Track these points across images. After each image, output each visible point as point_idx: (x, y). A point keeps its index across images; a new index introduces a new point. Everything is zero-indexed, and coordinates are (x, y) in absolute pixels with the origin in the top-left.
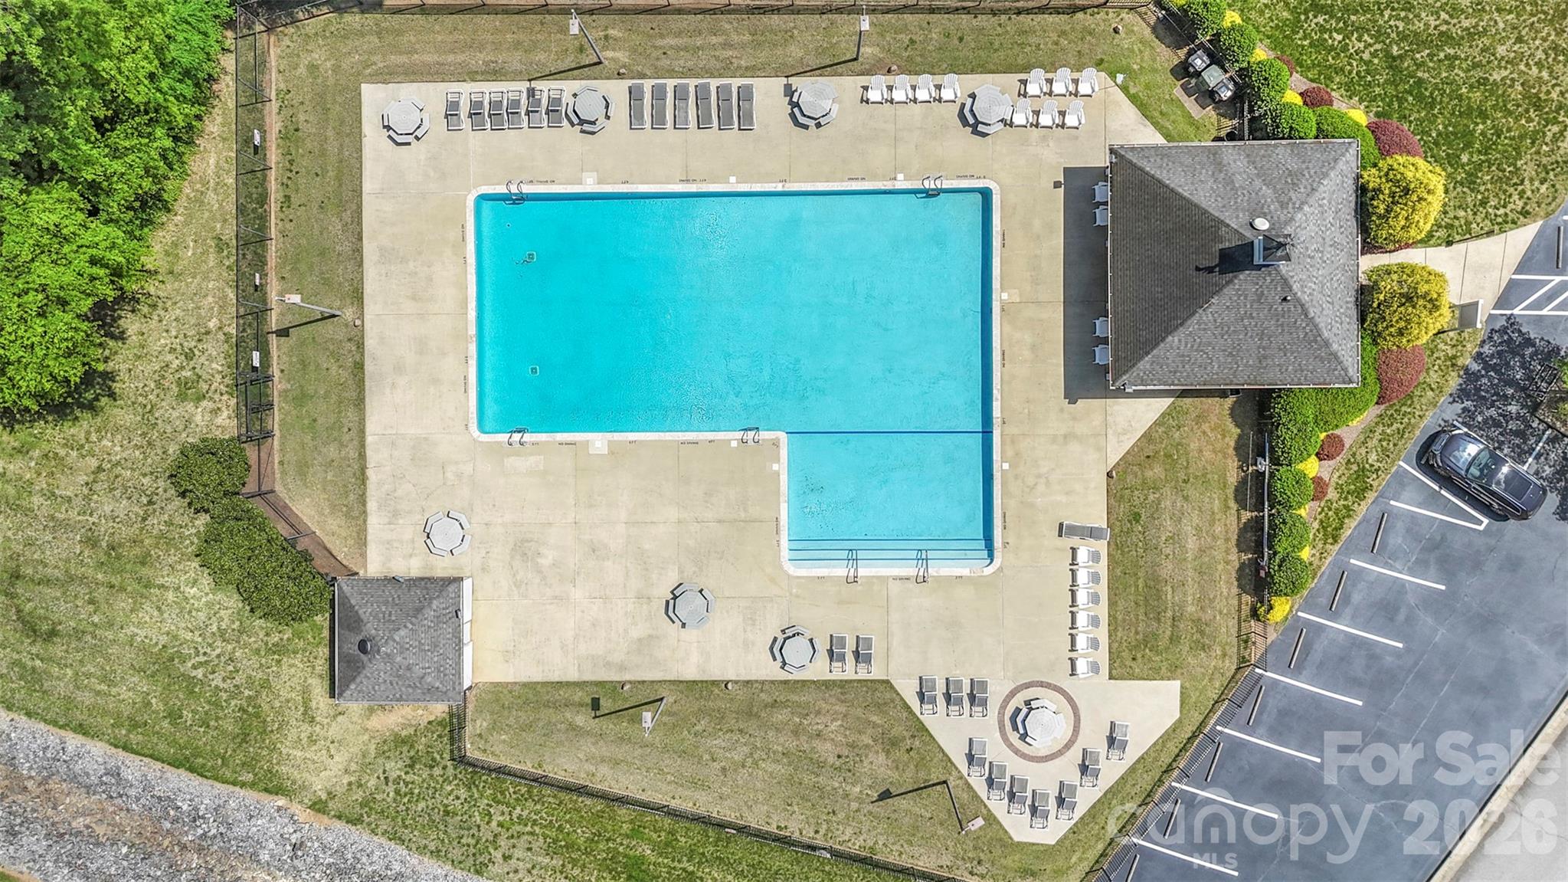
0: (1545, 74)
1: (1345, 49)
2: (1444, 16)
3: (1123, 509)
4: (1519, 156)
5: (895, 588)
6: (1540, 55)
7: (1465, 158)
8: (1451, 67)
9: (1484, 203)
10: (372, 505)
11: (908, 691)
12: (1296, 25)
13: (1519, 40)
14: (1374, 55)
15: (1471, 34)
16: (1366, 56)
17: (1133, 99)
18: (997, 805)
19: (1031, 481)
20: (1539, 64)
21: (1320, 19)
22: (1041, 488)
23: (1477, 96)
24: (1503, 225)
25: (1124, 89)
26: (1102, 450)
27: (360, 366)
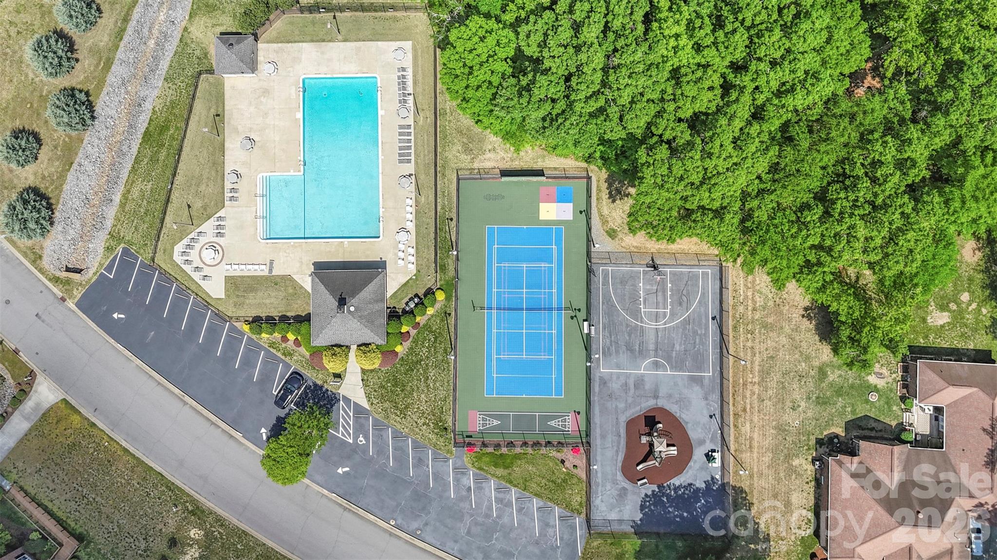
0: (415, 410)
1: (423, 347)
2: (434, 378)
3: (279, 280)
4: (389, 402)
5: (254, 209)
6: (421, 408)
7: (389, 385)
8: (417, 380)
9: (375, 391)
10: (280, 45)
11: (221, 213)
12: (431, 332)
13: (426, 402)
14: (421, 356)
15: (428, 386)
16: (421, 353)
17: (408, 282)
18: (185, 241)
19: (287, 251)
20: (418, 408)
21: (433, 339)
22: (285, 254)
23: (409, 388)
24: (368, 397)
25: (411, 279)
26: (297, 273)
27: (324, 41)
